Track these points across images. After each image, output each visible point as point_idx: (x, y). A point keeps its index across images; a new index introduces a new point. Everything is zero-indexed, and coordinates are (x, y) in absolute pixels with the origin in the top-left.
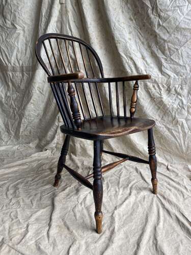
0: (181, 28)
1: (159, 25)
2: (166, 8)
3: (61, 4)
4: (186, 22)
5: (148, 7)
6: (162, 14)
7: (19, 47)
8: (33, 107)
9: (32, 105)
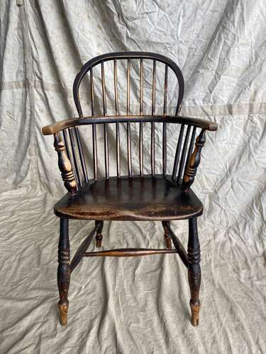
0: (152, 42)
1: (127, 37)
2: (133, 15)
3: (19, 5)
4: (156, 34)
5: (113, 12)
6: (129, 23)
8: (5, 135)
9: (4, 132)
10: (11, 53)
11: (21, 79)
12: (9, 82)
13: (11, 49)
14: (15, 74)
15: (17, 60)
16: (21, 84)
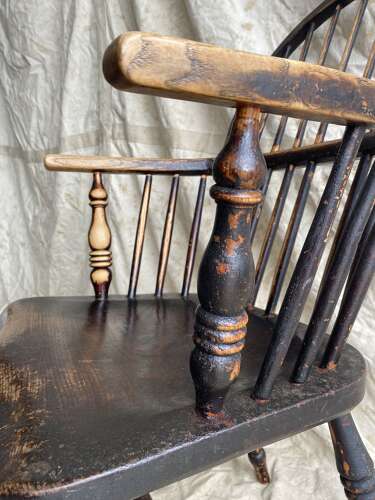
7: (40, 106)
8: (63, 240)
9: (61, 236)
10: (77, 78)
11: (92, 128)
12: (72, 136)
13: (77, 72)
14: (82, 120)
15: (87, 90)
16: (93, 139)
